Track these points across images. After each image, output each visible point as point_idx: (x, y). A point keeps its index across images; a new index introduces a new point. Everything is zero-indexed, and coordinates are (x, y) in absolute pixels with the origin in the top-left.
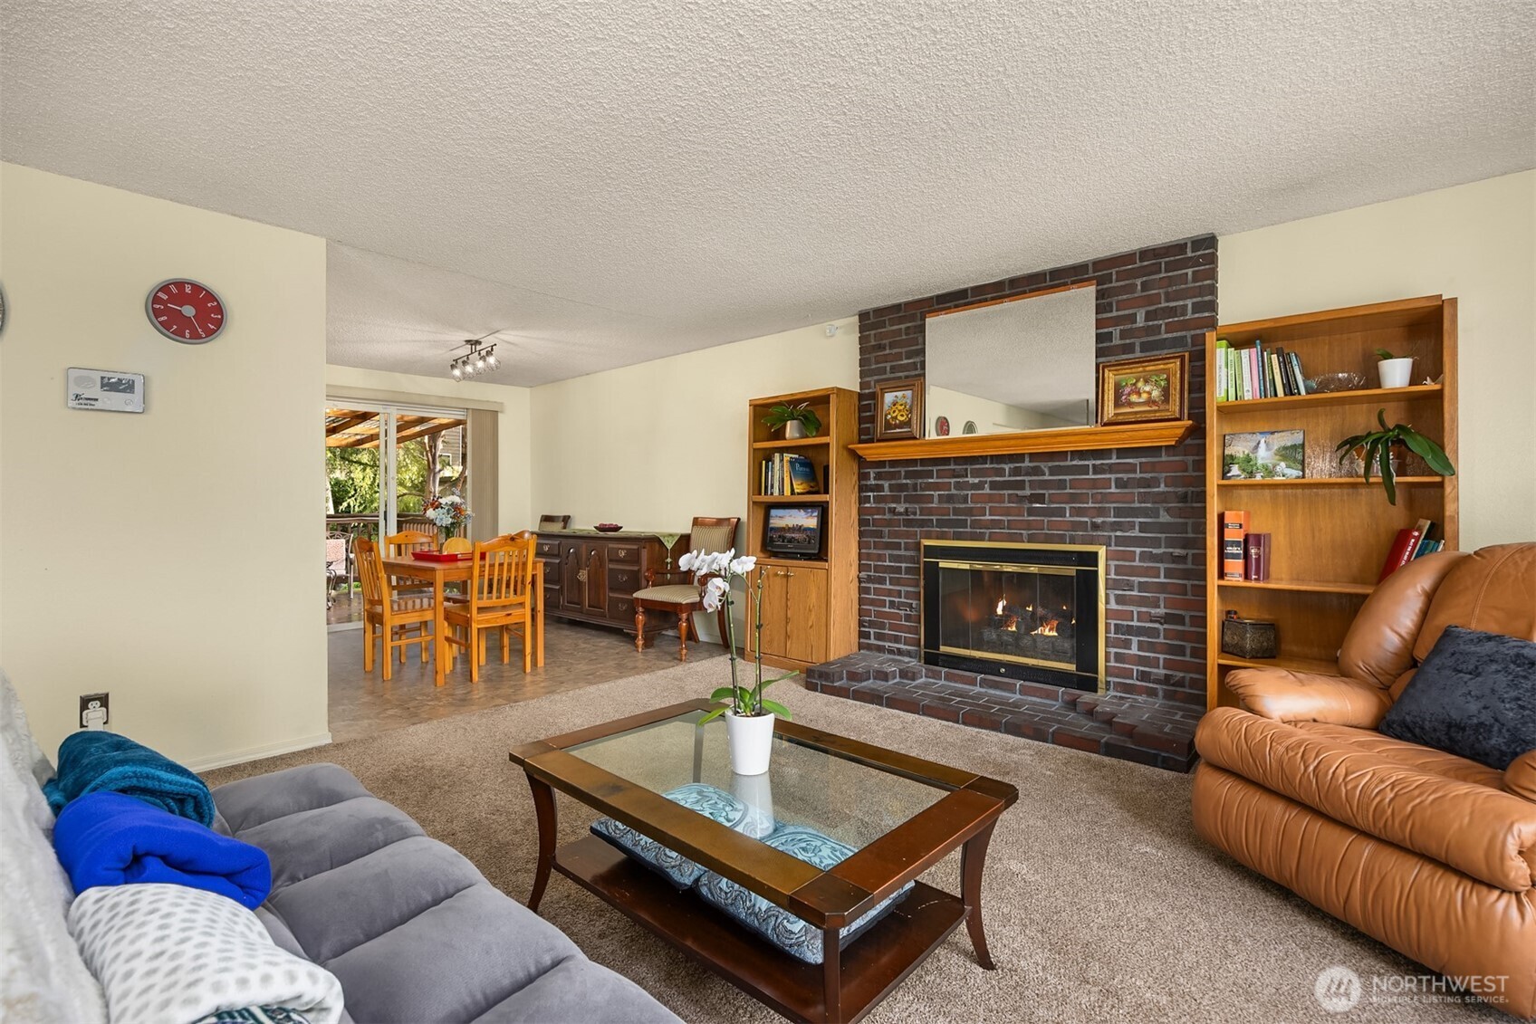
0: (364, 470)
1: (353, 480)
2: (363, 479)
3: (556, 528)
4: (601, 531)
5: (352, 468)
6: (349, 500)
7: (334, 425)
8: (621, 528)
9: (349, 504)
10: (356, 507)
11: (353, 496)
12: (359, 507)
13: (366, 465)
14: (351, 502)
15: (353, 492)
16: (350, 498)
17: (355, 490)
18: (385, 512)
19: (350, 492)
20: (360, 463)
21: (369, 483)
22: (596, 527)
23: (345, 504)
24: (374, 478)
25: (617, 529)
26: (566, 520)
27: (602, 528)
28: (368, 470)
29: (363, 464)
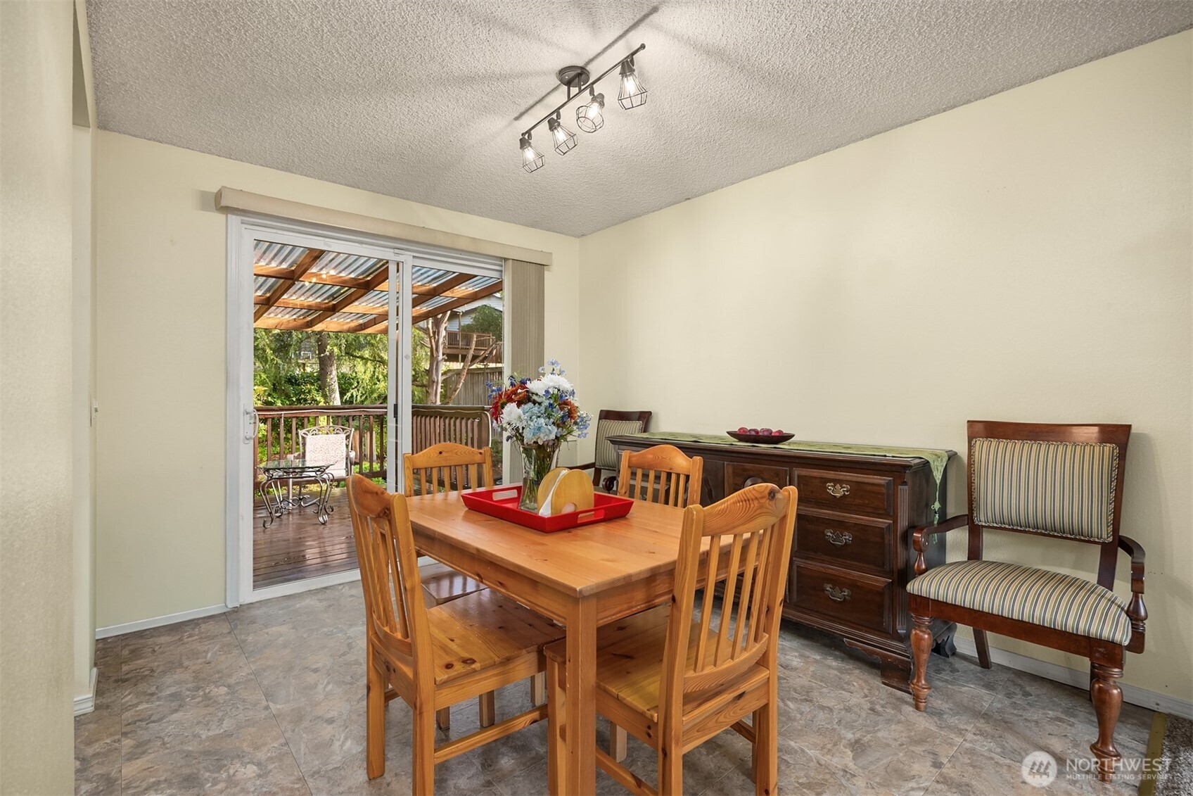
0: (365, 364)
1: (356, 373)
2: (365, 372)
3: (631, 430)
4: (740, 440)
5: (356, 362)
6: (352, 391)
7: (334, 302)
8: (793, 436)
9: (352, 395)
10: (359, 397)
11: (356, 387)
12: (361, 396)
13: (367, 360)
14: (354, 392)
15: (356, 384)
16: (353, 389)
17: (358, 383)
18: (396, 406)
19: (353, 384)
20: (362, 358)
21: (370, 376)
22: (728, 433)
23: (349, 394)
24: (374, 372)
25: (784, 438)
26: (645, 418)
27: (741, 436)
28: (369, 364)
29: (365, 359)
